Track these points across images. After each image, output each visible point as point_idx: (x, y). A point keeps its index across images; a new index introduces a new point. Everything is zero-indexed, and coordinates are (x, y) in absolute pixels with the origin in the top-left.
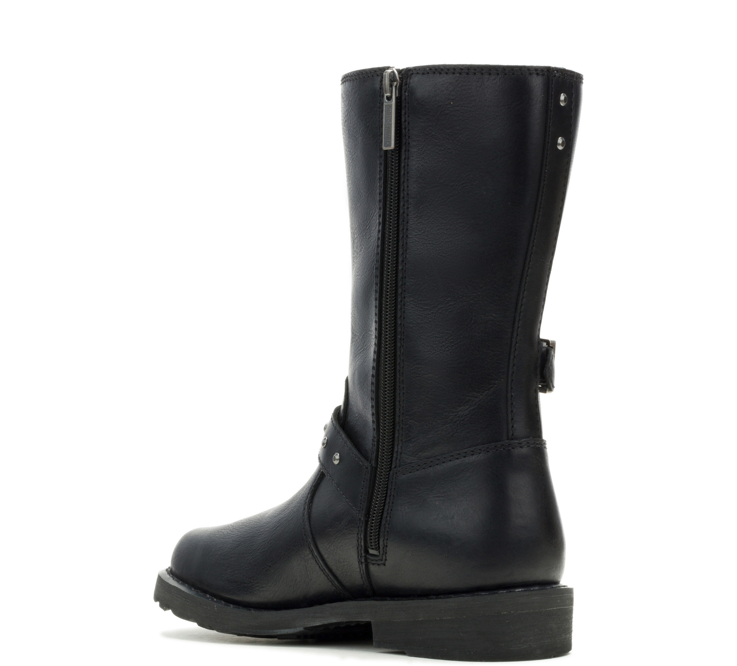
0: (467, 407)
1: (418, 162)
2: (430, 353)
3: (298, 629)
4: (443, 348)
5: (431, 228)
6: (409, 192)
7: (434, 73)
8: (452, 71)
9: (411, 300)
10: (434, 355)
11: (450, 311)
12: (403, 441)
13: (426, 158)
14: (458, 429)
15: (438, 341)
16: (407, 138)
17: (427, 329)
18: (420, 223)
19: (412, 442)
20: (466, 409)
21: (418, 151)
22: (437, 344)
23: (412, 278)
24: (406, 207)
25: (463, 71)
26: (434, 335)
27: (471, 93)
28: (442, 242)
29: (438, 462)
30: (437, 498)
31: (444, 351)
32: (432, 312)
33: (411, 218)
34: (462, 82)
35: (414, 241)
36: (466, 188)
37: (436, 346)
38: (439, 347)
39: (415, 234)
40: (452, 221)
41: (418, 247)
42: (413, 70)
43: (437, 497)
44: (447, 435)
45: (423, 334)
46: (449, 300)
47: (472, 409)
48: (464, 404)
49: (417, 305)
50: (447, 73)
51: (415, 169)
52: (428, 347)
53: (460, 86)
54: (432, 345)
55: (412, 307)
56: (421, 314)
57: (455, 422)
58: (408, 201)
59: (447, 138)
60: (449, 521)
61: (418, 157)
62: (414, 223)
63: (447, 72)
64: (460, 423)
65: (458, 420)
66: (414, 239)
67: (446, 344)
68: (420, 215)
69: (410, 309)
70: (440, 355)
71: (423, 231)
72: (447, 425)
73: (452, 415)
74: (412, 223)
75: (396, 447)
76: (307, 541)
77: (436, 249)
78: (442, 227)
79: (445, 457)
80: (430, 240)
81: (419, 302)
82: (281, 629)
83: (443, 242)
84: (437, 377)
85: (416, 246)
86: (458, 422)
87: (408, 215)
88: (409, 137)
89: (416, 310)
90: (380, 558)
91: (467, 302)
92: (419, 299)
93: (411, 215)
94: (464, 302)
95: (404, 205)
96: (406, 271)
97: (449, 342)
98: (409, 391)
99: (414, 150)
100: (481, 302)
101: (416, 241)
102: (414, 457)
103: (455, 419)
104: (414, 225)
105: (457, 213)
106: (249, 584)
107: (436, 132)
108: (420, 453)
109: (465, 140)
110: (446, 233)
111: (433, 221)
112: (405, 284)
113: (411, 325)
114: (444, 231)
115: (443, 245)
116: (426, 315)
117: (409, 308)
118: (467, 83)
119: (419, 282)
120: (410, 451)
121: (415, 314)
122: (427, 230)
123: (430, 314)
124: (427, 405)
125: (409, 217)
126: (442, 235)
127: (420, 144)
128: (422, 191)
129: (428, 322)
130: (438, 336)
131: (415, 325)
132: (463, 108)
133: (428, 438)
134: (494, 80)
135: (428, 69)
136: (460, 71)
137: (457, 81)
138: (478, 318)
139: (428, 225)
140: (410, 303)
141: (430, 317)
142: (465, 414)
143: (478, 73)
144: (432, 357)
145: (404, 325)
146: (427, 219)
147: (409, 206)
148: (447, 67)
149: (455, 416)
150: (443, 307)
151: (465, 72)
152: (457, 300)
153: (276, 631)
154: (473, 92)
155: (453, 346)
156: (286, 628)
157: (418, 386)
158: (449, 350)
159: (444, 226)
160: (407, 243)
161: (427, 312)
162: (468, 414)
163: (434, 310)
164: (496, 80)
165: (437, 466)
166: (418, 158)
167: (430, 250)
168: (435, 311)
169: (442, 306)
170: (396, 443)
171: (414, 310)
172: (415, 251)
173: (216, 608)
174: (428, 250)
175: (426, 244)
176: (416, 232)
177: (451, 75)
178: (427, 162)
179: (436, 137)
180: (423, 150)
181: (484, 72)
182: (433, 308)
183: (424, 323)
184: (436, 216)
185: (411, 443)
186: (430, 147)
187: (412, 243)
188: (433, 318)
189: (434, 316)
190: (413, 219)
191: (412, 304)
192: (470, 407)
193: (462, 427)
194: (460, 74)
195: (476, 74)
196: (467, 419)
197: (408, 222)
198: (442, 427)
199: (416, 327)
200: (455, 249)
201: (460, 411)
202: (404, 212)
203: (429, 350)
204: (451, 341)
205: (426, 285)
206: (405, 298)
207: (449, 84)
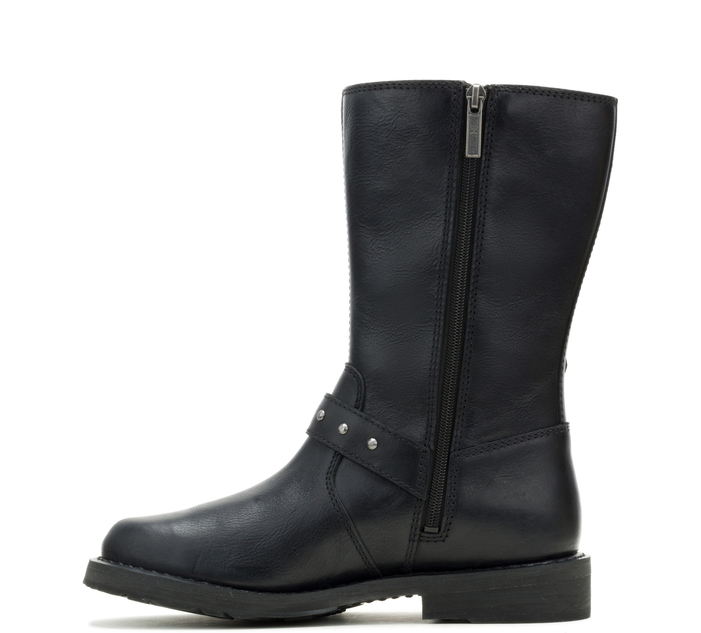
0: (530, 395)
1: (500, 172)
2: (501, 346)
3: (331, 608)
4: (513, 342)
5: (507, 232)
6: (487, 198)
7: (527, 92)
8: (547, 93)
9: (483, 297)
10: (505, 347)
11: (519, 308)
12: (464, 426)
13: (508, 168)
14: (522, 415)
15: (508, 335)
16: (489, 148)
17: (498, 324)
18: (496, 227)
19: (474, 426)
20: (530, 397)
21: (500, 161)
22: (507, 337)
23: (486, 277)
24: (483, 212)
25: (557, 94)
26: (505, 330)
27: (563, 114)
28: (518, 245)
29: (503, 445)
30: (504, 478)
31: (514, 344)
32: (503, 308)
33: (487, 222)
34: (555, 104)
35: (490, 243)
36: (546, 198)
37: (506, 339)
38: (510, 340)
39: (491, 236)
40: (529, 227)
41: (494, 249)
42: (500, 87)
43: (505, 476)
44: (512, 420)
45: (494, 328)
46: (519, 299)
47: (534, 397)
48: (528, 392)
49: (489, 302)
50: (541, 95)
51: (496, 177)
52: (499, 340)
53: (553, 107)
54: (503, 338)
55: (484, 303)
56: (493, 310)
57: (519, 409)
58: (485, 206)
59: (533, 152)
60: (521, 497)
61: (499, 166)
62: (490, 226)
63: (542, 93)
64: (523, 409)
65: (522, 406)
66: (490, 241)
67: (515, 338)
68: (497, 219)
69: (482, 305)
70: (511, 347)
71: (498, 235)
72: (512, 412)
73: (517, 402)
74: (489, 226)
75: (455, 432)
76: (344, 523)
77: (512, 251)
78: (518, 232)
79: (509, 440)
80: (506, 242)
81: (491, 299)
82: (313, 610)
83: (520, 245)
84: (506, 367)
85: (492, 248)
86: (522, 409)
87: (484, 219)
88: (491, 148)
89: (488, 306)
90: (440, 535)
91: (535, 300)
92: (491, 296)
93: (488, 219)
94: (533, 301)
95: (481, 210)
96: (480, 270)
97: (518, 336)
98: (475, 380)
99: (496, 160)
100: (547, 301)
101: (492, 243)
102: (476, 441)
103: (519, 406)
104: (490, 229)
105: (534, 220)
106: (266, 568)
107: (522, 146)
108: (483, 437)
109: (552, 156)
110: (522, 237)
111: (509, 226)
112: (477, 282)
113: (482, 320)
114: (521, 236)
115: (519, 248)
116: (496, 311)
117: (480, 304)
118: (560, 105)
119: (493, 281)
120: (472, 435)
121: (487, 310)
122: (503, 234)
123: (500, 310)
124: (493, 393)
125: (485, 221)
126: (518, 239)
127: (503, 155)
128: (500, 198)
129: (499, 317)
130: (507, 330)
131: (487, 320)
132: (554, 127)
133: (492, 423)
134: (585, 105)
135: (521, 88)
136: (555, 94)
137: (551, 102)
138: (543, 315)
139: (504, 229)
140: (482, 300)
141: (500, 313)
142: (528, 401)
143: (571, 98)
144: (503, 350)
145: (474, 320)
146: (503, 224)
147: (487, 211)
148: (542, 89)
149: (519, 403)
150: (513, 305)
151: (559, 95)
152: (527, 298)
153: (307, 612)
154: (565, 114)
155: (521, 340)
156: (318, 609)
157: (485, 375)
158: (518, 343)
159: (520, 231)
160: (481, 245)
161: (498, 308)
162: (531, 401)
163: (504, 307)
164: (587, 105)
165: (501, 448)
166: (499, 168)
167: (506, 252)
168: (506, 307)
169: (513, 303)
170: (455, 428)
171: (485, 306)
172: (491, 252)
173: (232, 594)
174: (504, 252)
175: (502, 246)
176: (492, 235)
177: (546, 97)
178: (509, 172)
179: (521, 150)
180: (506, 161)
181: (577, 97)
182: (504, 305)
183: (495, 318)
184: (512, 221)
185: (473, 428)
186: (513, 159)
187: (487, 244)
188: (504, 314)
189: (505, 312)
190: (490, 223)
191: (483, 300)
192: (533, 395)
193: (525, 412)
194: (555, 96)
195: (570, 98)
196: (530, 406)
197: (484, 226)
198: (507, 413)
199: (487, 321)
200: (530, 252)
201: (524, 398)
202: (480, 216)
203: (500, 343)
204: (519, 335)
205: (499, 284)
206: (476, 294)
207: (543, 105)
